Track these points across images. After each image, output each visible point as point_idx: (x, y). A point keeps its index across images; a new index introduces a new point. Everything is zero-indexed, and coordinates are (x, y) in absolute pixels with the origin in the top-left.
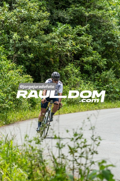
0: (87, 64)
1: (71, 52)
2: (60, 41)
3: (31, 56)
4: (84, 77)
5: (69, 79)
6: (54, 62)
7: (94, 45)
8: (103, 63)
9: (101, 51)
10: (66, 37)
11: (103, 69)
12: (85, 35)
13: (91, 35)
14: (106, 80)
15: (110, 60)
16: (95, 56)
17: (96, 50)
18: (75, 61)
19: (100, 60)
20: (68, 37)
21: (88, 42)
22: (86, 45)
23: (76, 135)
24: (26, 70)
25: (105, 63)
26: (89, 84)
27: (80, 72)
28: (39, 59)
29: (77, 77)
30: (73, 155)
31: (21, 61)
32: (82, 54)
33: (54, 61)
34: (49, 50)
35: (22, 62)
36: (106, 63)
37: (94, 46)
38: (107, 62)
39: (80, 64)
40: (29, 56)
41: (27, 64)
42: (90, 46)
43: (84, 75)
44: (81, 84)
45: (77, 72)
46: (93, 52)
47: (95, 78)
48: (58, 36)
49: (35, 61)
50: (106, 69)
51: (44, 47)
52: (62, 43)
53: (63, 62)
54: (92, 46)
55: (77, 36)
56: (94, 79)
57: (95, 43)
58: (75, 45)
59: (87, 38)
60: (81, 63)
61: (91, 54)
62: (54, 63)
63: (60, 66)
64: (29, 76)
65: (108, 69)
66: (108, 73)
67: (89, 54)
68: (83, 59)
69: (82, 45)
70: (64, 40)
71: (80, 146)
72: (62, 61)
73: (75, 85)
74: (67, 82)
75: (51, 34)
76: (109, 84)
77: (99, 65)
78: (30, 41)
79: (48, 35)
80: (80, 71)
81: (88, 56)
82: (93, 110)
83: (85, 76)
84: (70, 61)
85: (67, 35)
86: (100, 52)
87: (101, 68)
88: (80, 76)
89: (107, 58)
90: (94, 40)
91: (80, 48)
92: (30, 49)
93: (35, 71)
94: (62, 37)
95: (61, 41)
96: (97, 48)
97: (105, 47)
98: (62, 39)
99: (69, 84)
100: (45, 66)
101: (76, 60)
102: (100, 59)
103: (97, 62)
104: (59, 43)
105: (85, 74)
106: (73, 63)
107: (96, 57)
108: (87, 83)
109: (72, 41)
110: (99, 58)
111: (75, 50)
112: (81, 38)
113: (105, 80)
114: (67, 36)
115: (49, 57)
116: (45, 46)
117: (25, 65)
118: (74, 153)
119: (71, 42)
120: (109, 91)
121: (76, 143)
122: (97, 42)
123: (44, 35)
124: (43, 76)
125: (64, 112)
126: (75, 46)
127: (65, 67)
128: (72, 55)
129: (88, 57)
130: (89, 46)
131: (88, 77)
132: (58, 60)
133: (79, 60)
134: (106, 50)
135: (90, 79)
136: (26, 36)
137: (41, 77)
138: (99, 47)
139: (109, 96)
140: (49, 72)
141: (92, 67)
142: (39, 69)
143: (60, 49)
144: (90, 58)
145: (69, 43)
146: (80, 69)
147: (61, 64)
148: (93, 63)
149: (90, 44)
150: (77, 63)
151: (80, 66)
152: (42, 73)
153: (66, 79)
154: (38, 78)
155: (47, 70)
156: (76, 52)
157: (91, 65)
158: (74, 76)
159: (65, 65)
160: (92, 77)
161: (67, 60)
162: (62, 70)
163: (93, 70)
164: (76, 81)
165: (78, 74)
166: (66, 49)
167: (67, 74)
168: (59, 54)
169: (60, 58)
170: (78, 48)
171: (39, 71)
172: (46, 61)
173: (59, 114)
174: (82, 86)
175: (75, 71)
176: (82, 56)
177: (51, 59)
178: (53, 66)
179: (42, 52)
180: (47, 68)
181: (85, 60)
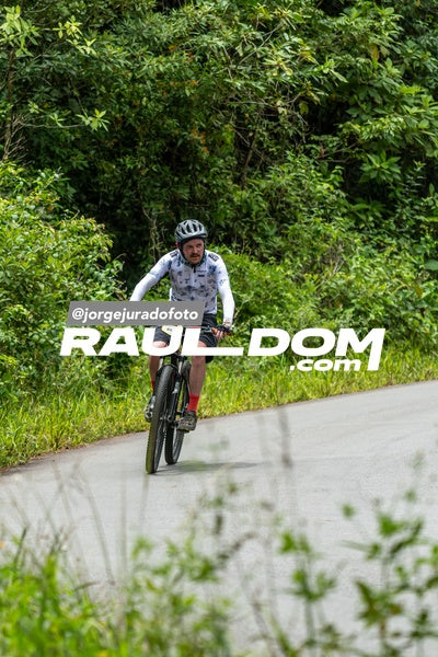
0: (375, 153)
1: (291, 96)
2: (236, 44)
3: (96, 121)
4: (363, 217)
5: (287, 229)
6: (212, 147)
7: (408, 55)
10: (266, 22)
12: (359, 7)
13: (392, 5)
16: (415, 110)
17: (418, 83)
18: (316, 138)
20: (276, 21)
21: (377, 41)
22: (368, 56)
23: (388, 527)
24: (72, 190)
26: (392, 253)
27: (343, 194)
28: (137, 135)
29: (328, 219)
30: (383, 628)
31: (47, 148)
32: (351, 102)
33: (210, 141)
34: (183, 88)
35: (52, 155)
37: (406, 61)
39: (337, 156)
40: (87, 122)
41: (79, 161)
42: (389, 62)
43: (365, 206)
44: (349, 252)
45: (325, 193)
46: (405, 89)
47: (419, 222)
48: (223, 18)
49: (116, 145)
51: (160, 76)
52: (246, 54)
53: (255, 145)
54: (397, 59)
55: (322, 13)
56: (414, 227)
57: (411, 43)
58: (314, 61)
59: (368, 22)
60: (344, 150)
61: (397, 103)
62: (212, 152)
63: (241, 165)
64: (91, 224)
67: (385, 103)
68: (357, 127)
69: (349, 56)
70: (259, 35)
71: (413, 580)
72: (251, 139)
73: (319, 258)
74: (282, 244)
75: (189, 9)
77: (436, 154)
78: (88, 49)
79: (174, 12)
80: (343, 187)
81: (380, 112)
83: (366, 210)
84: (292, 142)
85: (274, 8)
88: (343, 216)
90: (408, 29)
91: (336, 74)
92: (85, 88)
93: (119, 197)
94: (243, 20)
95: (244, 45)
96: (425, 72)
98: (249, 32)
99: (289, 253)
100: (167, 168)
101: (319, 135)
103: (426, 138)
104: (232, 51)
105: (368, 203)
106: (307, 153)
107: (418, 116)
108: (380, 247)
109: (296, 40)
110: (436, 118)
111: (315, 84)
112: (342, 21)
114: (270, 17)
115: (185, 122)
116: (161, 68)
117: (66, 170)
118: (385, 618)
119: (295, 47)
121: (392, 567)
122: (424, 40)
123: (157, 14)
124: (159, 218)
125: (271, 396)
126: (311, 63)
127: (264, 170)
128: (298, 109)
129: (378, 116)
130: (382, 59)
131: (386, 217)
132: (229, 139)
133: (333, 131)
135: (393, 227)
136: (64, 22)
137: (146, 222)
138: (431, 63)
140: (186, 197)
141: (398, 163)
142: (134, 184)
143: (238, 84)
144: (390, 124)
145: (281, 53)
146: (342, 180)
147: (246, 158)
148: (404, 147)
149: (385, 52)
150: (323, 151)
151: (341, 164)
152: (152, 205)
153: (272, 233)
154: (134, 232)
155: (177, 188)
156: (319, 96)
157: (398, 155)
158: (312, 213)
159: (268, 159)
160: (401, 215)
161: (275, 136)
162: (250, 187)
163: (405, 181)
164: (325, 241)
165: (332, 204)
166: (270, 80)
167: (280, 206)
168: (231, 109)
169: (241, 127)
170: (325, 71)
171: (138, 196)
172: (172, 145)
173: (248, 410)
174: (356, 265)
175: (319, 187)
176: (349, 112)
177: (195, 136)
178: (205, 168)
179: (150, 99)
180: (176, 179)
181: (365, 134)
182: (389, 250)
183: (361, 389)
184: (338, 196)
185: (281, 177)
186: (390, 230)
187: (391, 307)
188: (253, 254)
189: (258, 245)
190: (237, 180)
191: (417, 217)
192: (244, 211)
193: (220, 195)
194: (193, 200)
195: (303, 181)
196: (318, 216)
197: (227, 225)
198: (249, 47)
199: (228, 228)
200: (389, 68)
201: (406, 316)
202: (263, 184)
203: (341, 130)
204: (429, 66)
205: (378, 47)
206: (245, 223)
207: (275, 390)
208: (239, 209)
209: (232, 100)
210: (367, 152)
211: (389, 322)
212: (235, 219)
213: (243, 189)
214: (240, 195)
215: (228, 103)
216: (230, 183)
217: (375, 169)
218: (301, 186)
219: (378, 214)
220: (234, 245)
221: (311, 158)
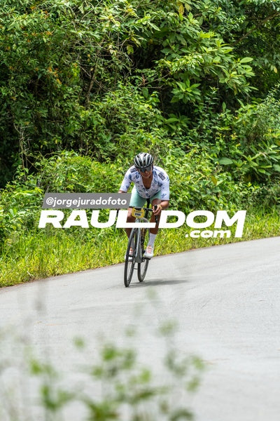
0: (182, 81)
1: (120, 41)
2: (79, 4)
4: (174, 128)
5: (119, 137)
6: (63, 80)
7: (205, 10)
8: (239, 72)
9: (232, 32)
11: (240, 95)
14: (255, 134)
15: (266, 61)
16: (211, 49)
17: (213, 29)
18: (139, 71)
19: (229, 63)
22: (176, 11)
25: (250, 72)
26: (195, 153)
27: (159, 112)
28: (9, 72)
29: (148, 129)
32: (165, 44)
33: (62, 75)
34: (41, 37)
36: (253, 74)
37: (204, 14)
38: (255, 69)
39: (156, 83)
42: (191, 15)
43: (176, 120)
44: (163, 153)
45: (146, 111)
46: (202, 34)
47: (215, 130)
50: (252, 93)
51: (25, 28)
52: (86, 12)
53: (95, 77)
54: (196, 13)
56: (211, 134)
58: (136, 15)
60: (160, 79)
61: (197, 44)
62: (64, 83)
63: (85, 91)
65: (259, 95)
66: (261, 108)
67: (188, 45)
68: (168, 63)
69: (162, 12)
72: (92, 73)
74: (116, 148)
76: (265, 148)
77: (226, 80)
80: (159, 106)
81: (185, 51)
82: (214, 245)
83: (176, 123)
84: (122, 74)
86: (227, 33)
87: (236, 93)
88: (159, 127)
89: (254, 54)
91: (152, 25)
95: (85, 6)
96: (218, 22)
97: (246, 14)
99: (120, 155)
100: (31, 95)
101: (141, 68)
102: (227, 59)
103: (219, 70)
104: (76, 10)
105: (178, 117)
106: (133, 82)
107: (212, 54)
108: (186, 150)
110: (226, 55)
111: (136, 32)
113: (252, 134)
115: (43, 62)
116: (25, 23)
119: (121, 6)
120: (269, 174)
124: (26, 131)
125: (107, 258)
126: (134, 17)
127: (102, 95)
128: (126, 51)
129: (184, 54)
130: (186, 14)
131: (191, 127)
132: (76, 73)
133: (152, 66)
134: (249, 26)
135: (196, 134)
137: (17, 135)
138: (221, 15)
139: (268, 193)
140: (45, 116)
141: (199, 88)
142: (8, 107)
143: (80, 33)
144: (192, 60)
145: (112, 10)
146: (159, 101)
147: (89, 87)
148: (203, 76)
149: (188, 8)
150: (144, 80)
151: (158, 90)
152: (21, 121)
153: (108, 141)
154: (8, 142)
155: (39, 110)
156: (140, 40)
157: (200, 82)
158: (137, 125)
159: (105, 87)
160: (202, 125)
161: (110, 70)
162: (92, 107)
163: (204, 101)
164: (146, 145)
165: (152, 118)
166: (104, 30)
167: (113, 121)
168: (78, 51)
169: (85, 64)
170: (144, 23)
171: (11, 115)
172: (35, 78)
173: (89, 268)
174: (168, 162)
175: (141, 106)
176: (163, 51)
177: (50, 71)
178: (59, 94)
179: (18, 46)
180: (38, 102)
181: (174, 67)
182: (193, 151)
183: (173, 251)
184: (155, 113)
185: (113, 99)
186: (194, 137)
187: (195, 193)
188: (95, 156)
189: (98, 149)
190: (83, 103)
191: (213, 127)
192: (88, 125)
193: (70, 113)
194: (50, 117)
195: (130, 103)
196: (141, 128)
197: (76, 135)
198: (88, 7)
199: (76, 137)
200: (191, 20)
201: (205, 199)
202: (101, 105)
203: (157, 65)
204: (220, 17)
205: (184, 5)
206: (88, 133)
207: (110, 254)
208: (84, 124)
209: (77, 45)
210: (177, 80)
211: (193, 203)
212: (81, 131)
213: (87, 109)
214: (85, 114)
215: (75, 47)
216: (78, 105)
217: (182, 93)
218: (128, 106)
219: (185, 125)
220: (81, 150)
221: (135, 85)
